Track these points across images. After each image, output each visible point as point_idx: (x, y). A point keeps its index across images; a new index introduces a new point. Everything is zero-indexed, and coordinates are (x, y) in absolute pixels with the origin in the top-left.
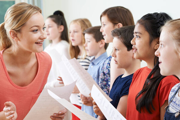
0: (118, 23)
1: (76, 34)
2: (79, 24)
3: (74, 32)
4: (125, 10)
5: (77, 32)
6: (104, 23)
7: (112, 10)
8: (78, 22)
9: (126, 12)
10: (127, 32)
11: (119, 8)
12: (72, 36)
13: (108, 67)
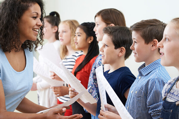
0: (111, 24)
1: (64, 34)
2: (68, 24)
3: (63, 32)
4: (118, 12)
5: (65, 32)
6: (98, 23)
7: (106, 11)
8: (66, 23)
9: (119, 14)
10: (117, 31)
11: (113, 10)
12: (61, 36)
13: (100, 63)
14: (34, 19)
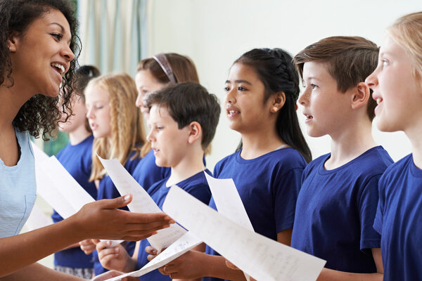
14: (56, 41)
